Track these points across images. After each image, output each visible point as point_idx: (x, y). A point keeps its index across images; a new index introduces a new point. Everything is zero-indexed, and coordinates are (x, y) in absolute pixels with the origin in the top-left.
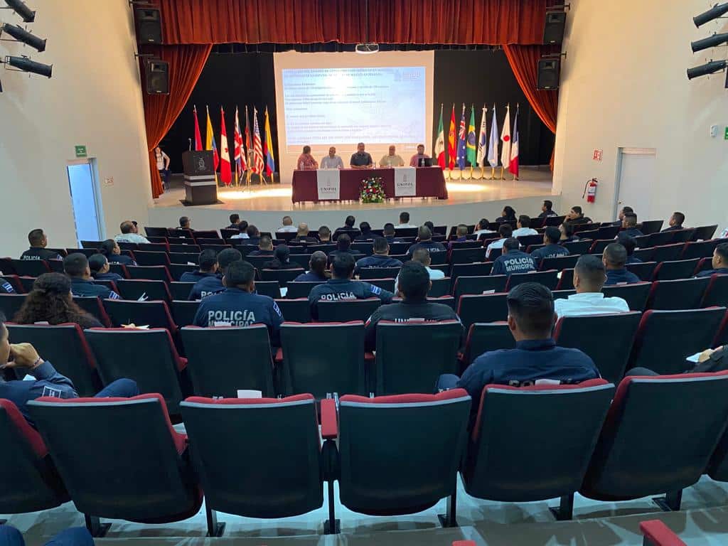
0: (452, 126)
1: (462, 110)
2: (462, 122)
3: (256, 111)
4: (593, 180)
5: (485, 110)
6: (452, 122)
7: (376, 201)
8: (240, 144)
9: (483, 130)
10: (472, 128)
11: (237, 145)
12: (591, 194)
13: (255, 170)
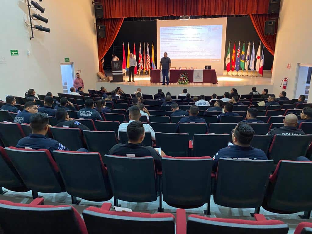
0: (234, 51)
1: (239, 44)
2: (238, 50)
3: (148, 45)
4: (286, 78)
5: (249, 44)
6: (234, 50)
7: (184, 84)
8: (141, 58)
9: (248, 53)
10: (243, 53)
11: (139, 59)
12: (284, 85)
13: (147, 69)
